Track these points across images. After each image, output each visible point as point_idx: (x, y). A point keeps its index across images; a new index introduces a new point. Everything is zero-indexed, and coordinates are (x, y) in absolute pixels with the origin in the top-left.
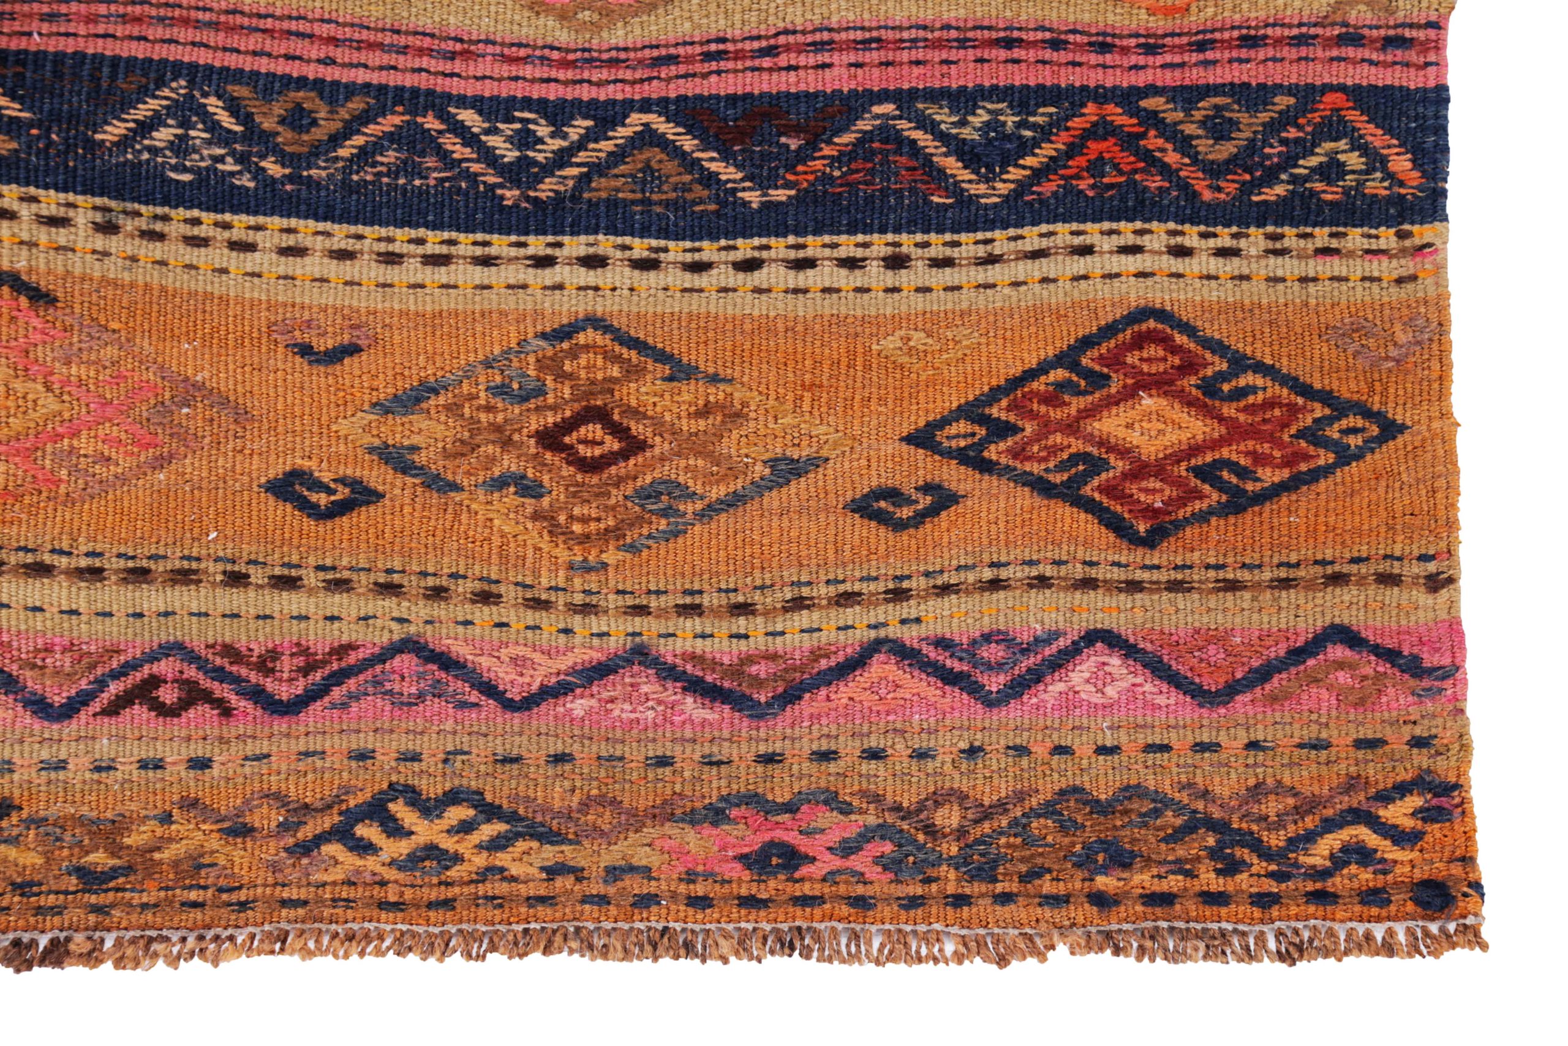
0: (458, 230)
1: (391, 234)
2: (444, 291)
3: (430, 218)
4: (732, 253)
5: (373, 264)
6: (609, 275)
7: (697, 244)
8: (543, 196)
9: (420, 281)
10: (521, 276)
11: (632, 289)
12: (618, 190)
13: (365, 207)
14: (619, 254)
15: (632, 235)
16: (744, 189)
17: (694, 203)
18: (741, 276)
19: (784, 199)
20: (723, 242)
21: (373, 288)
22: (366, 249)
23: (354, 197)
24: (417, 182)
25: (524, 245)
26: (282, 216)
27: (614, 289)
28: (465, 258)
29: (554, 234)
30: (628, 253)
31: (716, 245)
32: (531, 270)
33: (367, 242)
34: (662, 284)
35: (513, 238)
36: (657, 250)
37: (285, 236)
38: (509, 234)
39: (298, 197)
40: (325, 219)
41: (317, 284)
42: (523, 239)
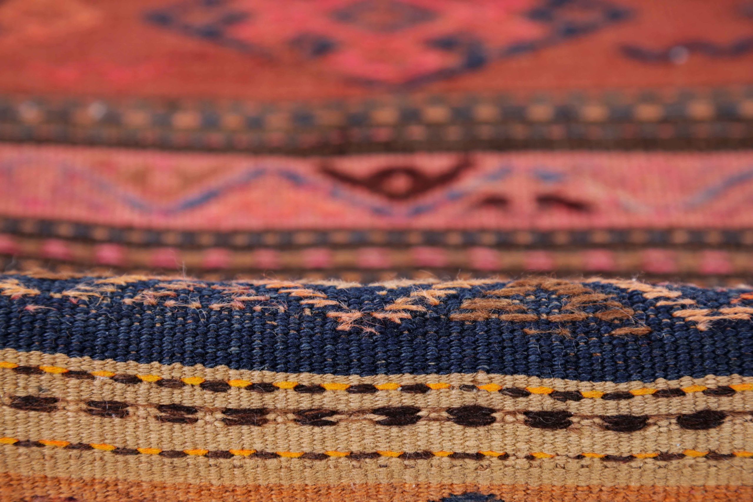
0: (273, 368)
1: (176, 374)
2: (260, 461)
3: (233, 349)
4: (675, 400)
5: (153, 424)
6: (497, 436)
7: (623, 387)
8: (396, 318)
9: (223, 447)
10: (369, 441)
11: (530, 458)
12: (499, 311)
13: (139, 334)
14: (509, 404)
15: (527, 372)
16: (683, 307)
17: (611, 325)
18: (690, 436)
19: (746, 317)
20: (661, 383)
21: (155, 458)
22: (141, 401)
23: (125, 321)
24: (216, 306)
25: (371, 389)
26: (18, 348)
27: (505, 457)
28: (285, 412)
29: (414, 371)
30: (522, 403)
31: (651, 388)
32: (381, 430)
33: (143, 388)
34: (574, 451)
35: (354, 379)
36: (566, 396)
37: (22, 378)
38: (347, 373)
39: (44, 321)
40: (81, 352)
41: (75, 452)
42: (367, 380)
